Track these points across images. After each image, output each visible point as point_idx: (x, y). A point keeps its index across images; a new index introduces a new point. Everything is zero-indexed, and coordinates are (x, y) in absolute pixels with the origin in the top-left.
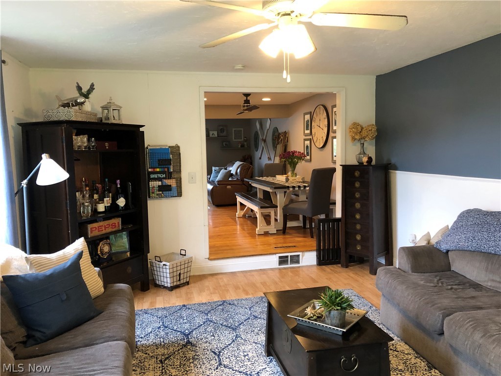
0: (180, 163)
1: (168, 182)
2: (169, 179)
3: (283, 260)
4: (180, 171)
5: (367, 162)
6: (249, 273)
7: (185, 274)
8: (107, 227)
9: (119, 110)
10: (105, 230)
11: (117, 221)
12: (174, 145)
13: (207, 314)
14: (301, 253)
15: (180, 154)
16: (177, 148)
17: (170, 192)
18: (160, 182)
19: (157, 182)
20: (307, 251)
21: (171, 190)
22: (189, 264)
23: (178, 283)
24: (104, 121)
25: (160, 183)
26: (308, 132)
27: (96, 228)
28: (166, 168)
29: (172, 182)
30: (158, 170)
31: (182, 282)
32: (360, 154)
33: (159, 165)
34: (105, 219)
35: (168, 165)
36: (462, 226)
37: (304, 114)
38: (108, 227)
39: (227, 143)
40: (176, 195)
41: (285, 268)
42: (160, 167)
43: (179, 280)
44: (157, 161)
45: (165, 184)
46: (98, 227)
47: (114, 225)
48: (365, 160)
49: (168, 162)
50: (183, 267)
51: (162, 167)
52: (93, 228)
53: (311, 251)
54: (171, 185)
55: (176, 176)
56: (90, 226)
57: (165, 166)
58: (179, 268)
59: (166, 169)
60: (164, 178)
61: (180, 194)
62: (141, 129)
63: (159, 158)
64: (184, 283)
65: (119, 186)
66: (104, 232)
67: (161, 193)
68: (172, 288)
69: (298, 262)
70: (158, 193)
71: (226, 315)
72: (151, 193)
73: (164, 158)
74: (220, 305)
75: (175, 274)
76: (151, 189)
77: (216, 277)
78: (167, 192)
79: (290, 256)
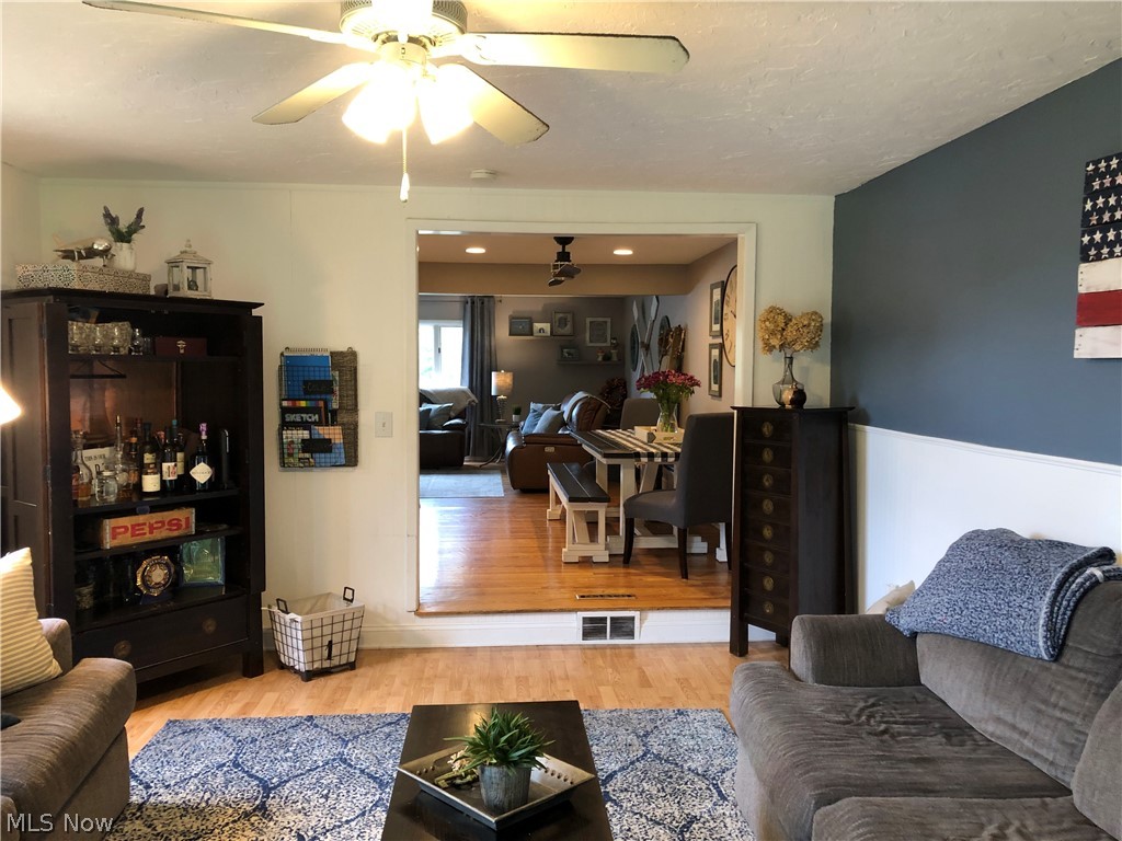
0: (356, 390)
1: (325, 432)
2: (327, 425)
3: (593, 628)
4: (355, 409)
5: (792, 402)
6: (504, 654)
7: (345, 645)
8: (156, 528)
9: (205, 268)
10: (151, 533)
11: (186, 517)
12: (343, 348)
13: (346, 743)
14: (638, 613)
15: (356, 369)
16: (351, 356)
17: (328, 455)
18: (306, 432)
19: (300, 432)
20: (652, 609)
21: (331, 452)
22: (357, 623)
23: (326, 664)
24: (172, 294)
25: (305, 434)
26: (716, 327)
27: (126, 528)
28: (321, 399)
29: (334, 433)
30: (303, 404)
31: (335, 662)
32: (783, 382)
33: (305, 394)
34: (155, 509)
35: (327, 393)
36: (949, 572)
37: (712, 285)
38: (160, 528)
39: (572, 351)
40: (343, 462)
41: (595, 647)
42: (308, 397)
43: (329, 657)
44: (301, 384)
45: (316, 436)
46: (133, 527)
47: (176, 524)
48: (788, 396)
49: (326, 387)
50: (337, 628)
51: (313, 397)
52: (119, 528)
53: (663, 608)
54: (330, 440)
55: (345, 420)
56: (109, 524)
57: (318, 397)
58: (327, 630)
59: (321, 404)
60: (315, 423)
61: (352, 460)
62: (255, 312)
63: (306, 379)
64: (340, 666)
65: (204, 437)
66: (148, 537)
67: (307, 455)
68: (310, 676)
69: (631, 634)
70: (301, 455)
71: (387, 750)
72: (286, 456)
73: (317, 378)
74: (390, 724)
75: (317, 643)
76: (285, 446)
77: (427, 655)
78: (323, 455)
79: (612, 618)
